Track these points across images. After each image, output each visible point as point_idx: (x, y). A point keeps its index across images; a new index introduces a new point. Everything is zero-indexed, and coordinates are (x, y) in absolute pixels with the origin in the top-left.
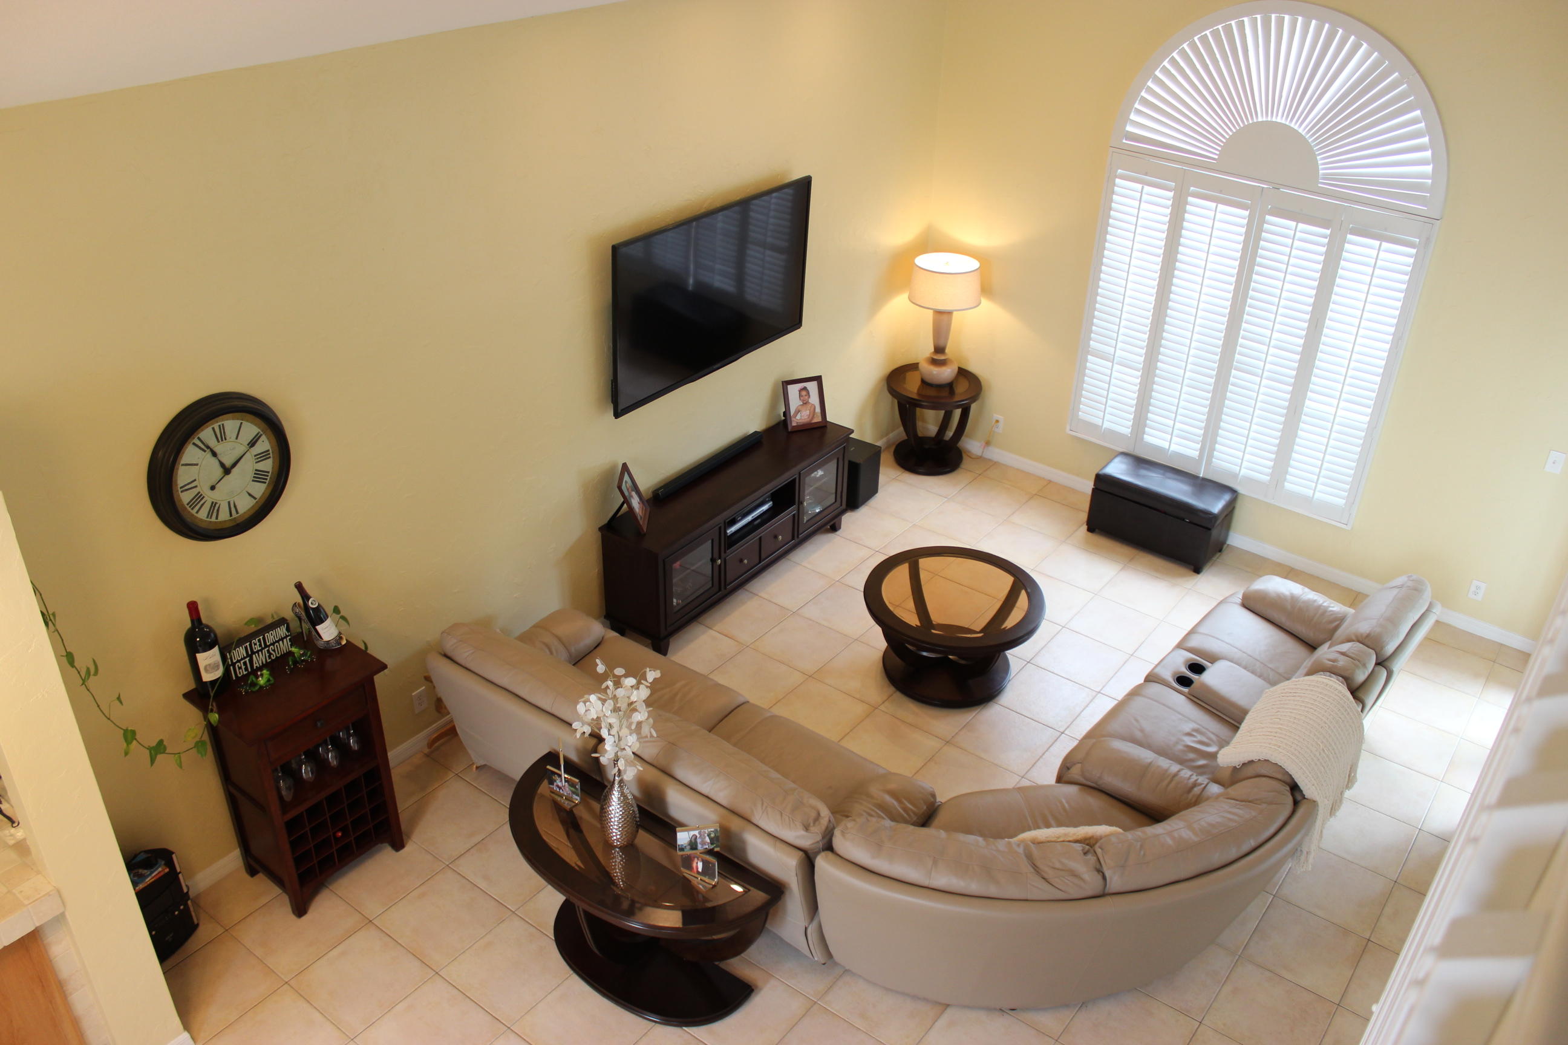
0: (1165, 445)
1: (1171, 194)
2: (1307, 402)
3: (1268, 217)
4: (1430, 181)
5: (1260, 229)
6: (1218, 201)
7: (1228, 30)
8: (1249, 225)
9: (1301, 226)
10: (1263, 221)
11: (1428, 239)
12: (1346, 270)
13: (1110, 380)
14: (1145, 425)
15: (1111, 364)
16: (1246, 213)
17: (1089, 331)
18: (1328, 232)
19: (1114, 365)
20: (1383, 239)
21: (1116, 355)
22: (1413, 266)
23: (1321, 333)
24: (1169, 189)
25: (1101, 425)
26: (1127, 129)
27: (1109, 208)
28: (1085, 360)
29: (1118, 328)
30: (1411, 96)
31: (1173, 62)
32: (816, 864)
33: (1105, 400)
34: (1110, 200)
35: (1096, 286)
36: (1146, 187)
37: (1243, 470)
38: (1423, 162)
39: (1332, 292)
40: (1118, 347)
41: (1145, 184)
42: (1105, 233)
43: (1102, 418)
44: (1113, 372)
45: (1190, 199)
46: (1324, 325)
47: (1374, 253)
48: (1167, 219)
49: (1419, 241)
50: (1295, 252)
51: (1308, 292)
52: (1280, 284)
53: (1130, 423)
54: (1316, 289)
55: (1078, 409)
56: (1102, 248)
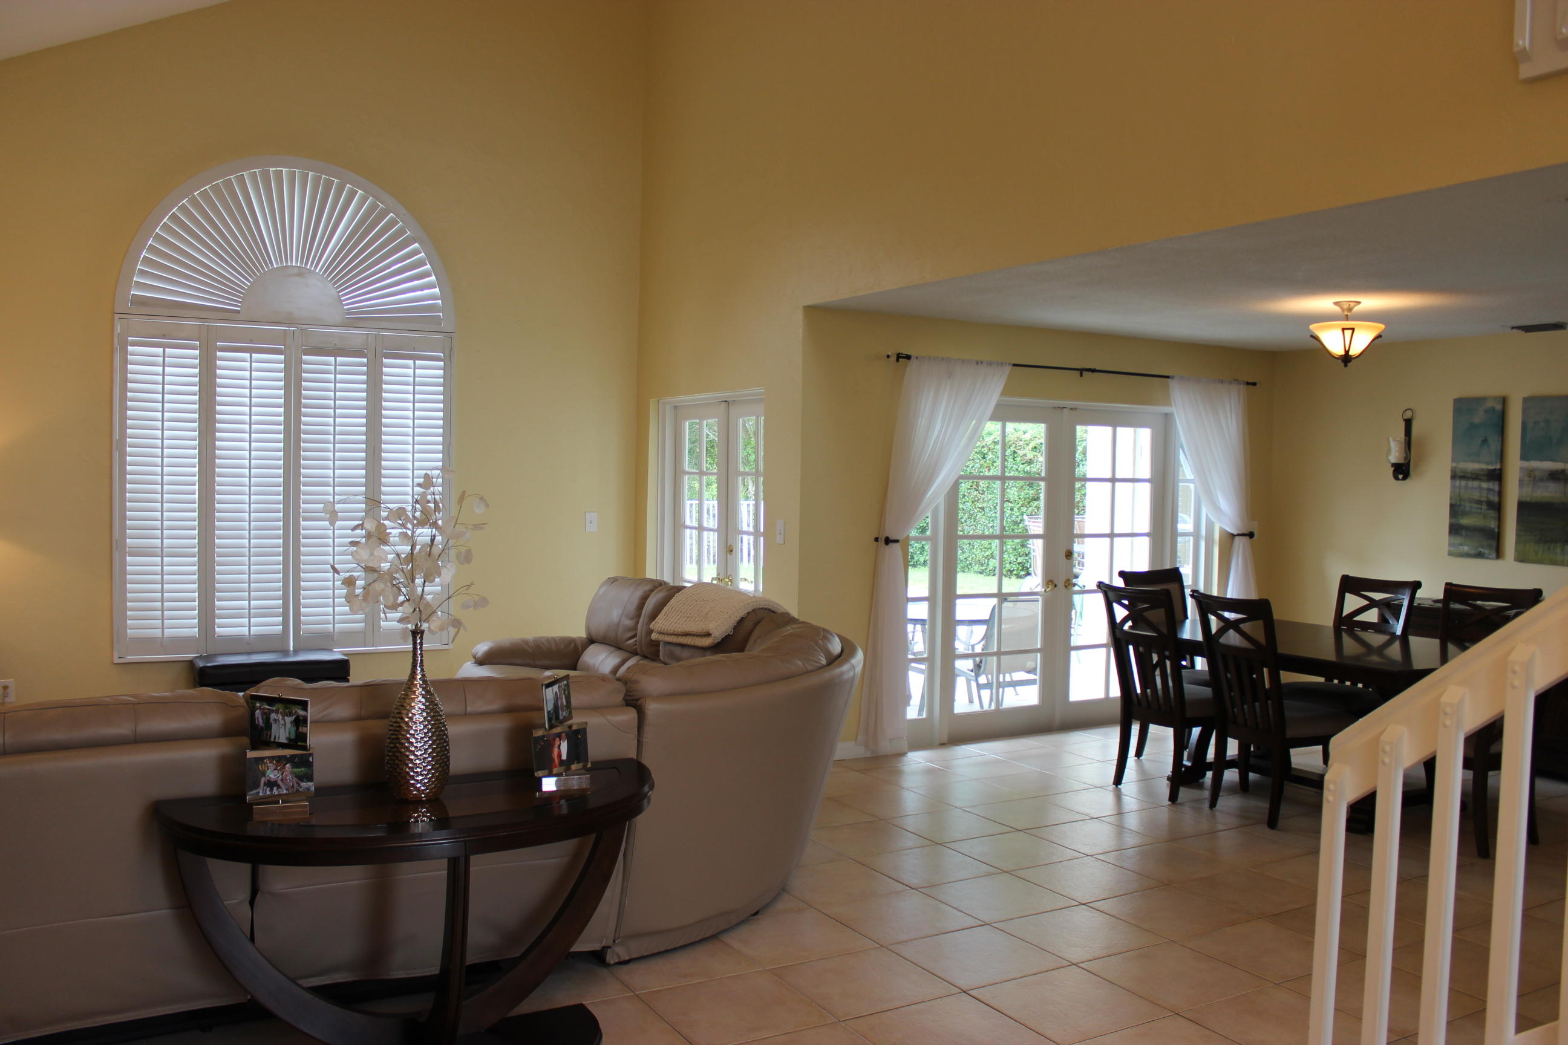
0: (245, 631)
1: (197, 352)
3: (305, 357)
4: (440, 301)
5: (299, 371)
6: (251, 351)
7: (228, 184)
8: (287, 370)
9: (339, 359)
10: (300, 362)
11: (451, 350)
12: (389, 391)
13: (162, 577)
14: (214, 617)
15: (160, 558)
16: (282, 357)
17: (124, 528)
18: (365, 360)
19: (165, 559)
20: (414, 358)
21: (164, 546)
22: (444, 377)
23: (380, 459)
24: (194, 348)
25: (160, 635)
26: (132, 293)
27: (125, 381)
28: (124, 564)
29: (159, 514)
30: (407, 232)
31: (174, 217)
32: (646, 711)
33: (159, 604)
34: (125, 371)
35: (123, 472)
36: (167, 350)
37: (336, 625)
38: (431, 286)
39: (381, 416)
40: (164, 536)
41: (164, 346)
42: (124, 409)
43: (161, 627)
44: (165, 568)
45: (219, 354)
46: (380, 450)
47: (411, 371)
48: (197, 379)
49: (444, 355)
50: (338, 385)
51: (359, 422)
52: (331, 420)
53: (196, 621)
54: (366, 418)
55: (125, 626)
56: (124, 427)
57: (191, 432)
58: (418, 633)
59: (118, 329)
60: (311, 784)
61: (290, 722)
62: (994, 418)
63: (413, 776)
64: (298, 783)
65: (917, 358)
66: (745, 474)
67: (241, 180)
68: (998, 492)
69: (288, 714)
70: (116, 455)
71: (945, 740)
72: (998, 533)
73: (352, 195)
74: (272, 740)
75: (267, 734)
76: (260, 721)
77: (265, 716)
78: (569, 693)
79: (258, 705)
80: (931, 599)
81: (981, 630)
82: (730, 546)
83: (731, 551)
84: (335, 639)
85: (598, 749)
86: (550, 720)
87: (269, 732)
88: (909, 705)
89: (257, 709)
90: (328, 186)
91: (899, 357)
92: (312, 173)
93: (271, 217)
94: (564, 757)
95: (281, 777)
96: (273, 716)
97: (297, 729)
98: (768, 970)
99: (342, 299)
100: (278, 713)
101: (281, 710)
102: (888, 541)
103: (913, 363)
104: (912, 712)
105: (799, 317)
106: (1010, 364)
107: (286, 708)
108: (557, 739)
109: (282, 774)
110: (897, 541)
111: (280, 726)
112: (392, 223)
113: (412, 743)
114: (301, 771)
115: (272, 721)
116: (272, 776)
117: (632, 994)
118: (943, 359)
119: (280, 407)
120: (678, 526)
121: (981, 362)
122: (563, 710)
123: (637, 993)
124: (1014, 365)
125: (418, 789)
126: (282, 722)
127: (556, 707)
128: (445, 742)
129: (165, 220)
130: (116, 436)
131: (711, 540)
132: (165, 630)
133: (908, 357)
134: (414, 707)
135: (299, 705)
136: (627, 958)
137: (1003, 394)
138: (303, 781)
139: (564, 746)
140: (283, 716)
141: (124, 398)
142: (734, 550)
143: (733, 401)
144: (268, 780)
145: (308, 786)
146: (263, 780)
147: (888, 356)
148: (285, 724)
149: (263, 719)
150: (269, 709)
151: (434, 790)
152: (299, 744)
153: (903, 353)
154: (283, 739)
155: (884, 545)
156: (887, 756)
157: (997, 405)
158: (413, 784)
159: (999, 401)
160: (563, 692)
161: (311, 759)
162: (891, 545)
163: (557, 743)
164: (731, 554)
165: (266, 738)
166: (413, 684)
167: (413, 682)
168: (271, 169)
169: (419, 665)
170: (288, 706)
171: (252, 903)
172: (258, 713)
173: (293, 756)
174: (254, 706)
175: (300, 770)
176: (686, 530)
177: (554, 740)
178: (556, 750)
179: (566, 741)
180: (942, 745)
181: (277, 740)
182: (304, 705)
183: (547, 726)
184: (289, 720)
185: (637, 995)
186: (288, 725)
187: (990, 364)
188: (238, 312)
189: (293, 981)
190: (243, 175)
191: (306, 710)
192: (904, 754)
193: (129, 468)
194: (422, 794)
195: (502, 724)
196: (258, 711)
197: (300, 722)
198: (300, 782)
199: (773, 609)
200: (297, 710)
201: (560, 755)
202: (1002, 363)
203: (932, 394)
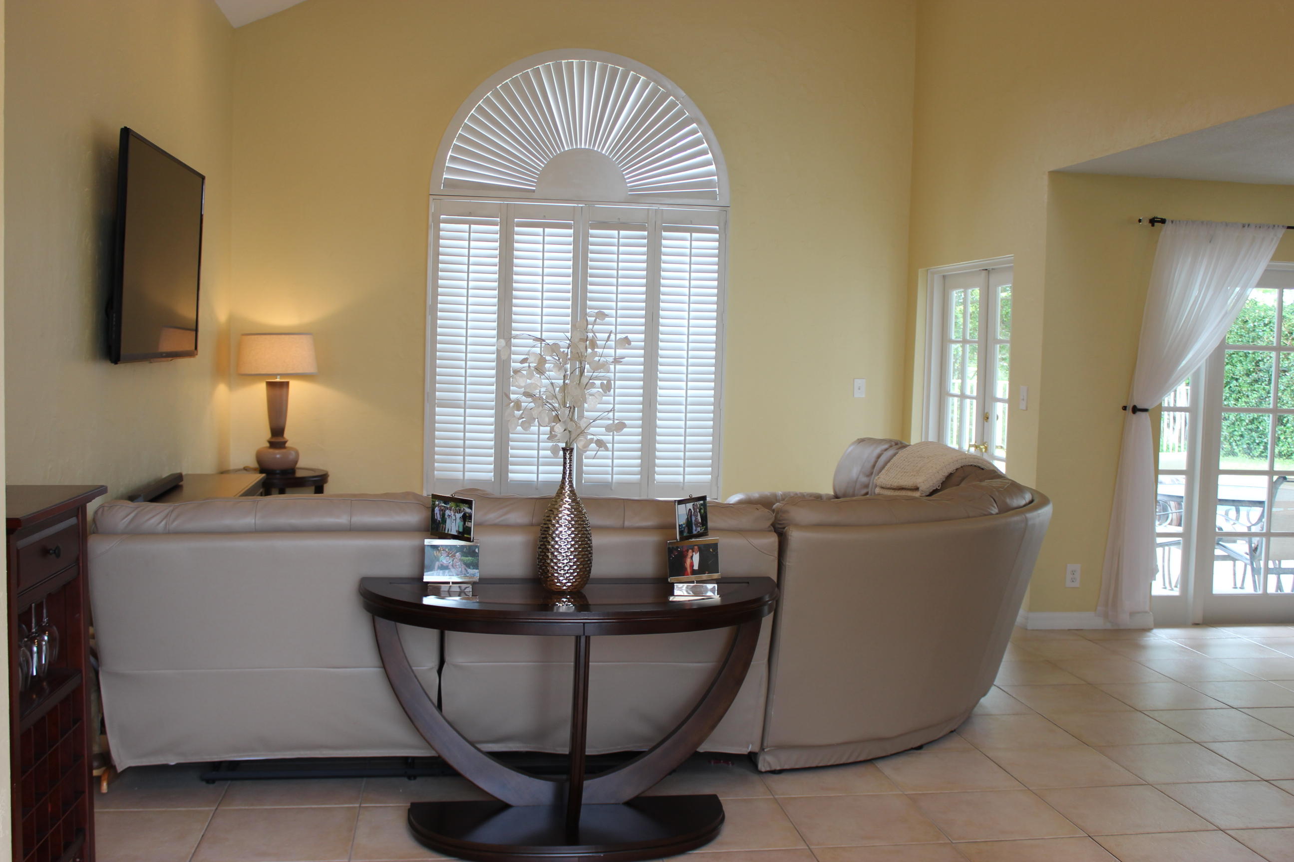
1: (498, 228)
2: (660, 392)
3: (591, 231)
4: (716, 178)
5: (586, 243)
6: (544, 226)
7: (526, 77)
8: (575, 243)
9: (622, 232)
10: (587, 235)
11: (726, 223)
12: (667, 262)
13: (465, 427)
14: (507, 463)
15: (463, 410)
16: (571, 231)
17: (434, 382)
18: (646, 233)
19: (467, 410)
20: (691, 231)
21: (467, 399)
22: (719, 248)
23: (658, 324)
24: (495, 224)
25: (461, 477)
26: (444, 176)
27: (438, 254)
28: (434, 414)
29: (463, 370)
30: (686, 114)
31: (480, 110)
32: (789, 538)
33: (462, 450)
34: (437, 246)
35: (435, 334)
36: (472, 226)
37: (614, 476)
38: (707, 163)
39: (659, 285)
40: (467, 390)
41: (470, 223)
42: (436, 278)
43: (462, 470)
44: (467, 418)
45: (517, 229)
46: (658, 316)
47: (687, 243)
48: (497, 252)
49: (719, 228)
50: (621, 256)
51: (639, 291)
52: (614, 288)
53: (492, 466)
54: (646, 286)
55: (433, 469)
56: (436, 294)
57: (491, 298)
58: (567, 450)
59: (432, 210)
60: (476, 571)
61: (459, 517)
62: (1263, 283)
63: (557, 570)
64: (465, 569)
65: (1172, 222)
66: (1001, 342)
67: (537, 73)
68: (1273, 360)
69: (458, 511)
70: (429, 318)
71: (1199, 619)
72: (1271, 406)
73: (635, 80)
74: (446, 532)
75: (443, 527)
76: (438, 517)
77: (442, 513)
78: (705, 512)
79: (437, 503)
80: (1188, 473)
81: (1256, 512)
82: (987, 413)
83: (988, 418)
84: (613, 488)
85: (728, 564)
86: (681, 532)
87: (444, 525)
88: (1155, 580)
89: (436, 506)
90: (614, 73)
91: (1153, 221)
92: (600, 63)
93: (563, 106)
94: (696, 567)
95: (452, 563)
96: (448, 512)
97: (465, 524)
98: (906, 795)
99: (626, 177)
100: (451, 510)
101: (453, 508)
102: (1135, 410)
103: (1168, 227)
104: (1158, 588)
105: (1045, 182)
106: (1283, 226)
107: (457, 506)
108: (690, 551)
109: (453, 561)
110: (1145, 410)
111: (453, 521)
112: (672, 105)
113: (557, 542)
114: (469, 559)
115: (446, 516)
116: (444, 561)
117: (772, 797)
118: (1202, 223)
119: (569, 276)
120: (943, 394)
121: (1249, 225)
122: (697, 526)
123: (776, 797)
124: (1289, 228)
125: (559, 581)
126: (454, 518)
127: (689, 523)
128: (590, 547)
129: (472, 112)
130: (429, 302)
131: (971, 409)
132: (466, 473)
133: (1163, 221)
134: (561, 512)
135: (466, 504)
136: (778, 768)
137: (1274, 258)
138: (469, 568)
139: (696, 558)
140: (455, 513)
141: (436, 270)
142: (990, 417)
143: (992, 269)
144: (441, 564)
145: (474, 573)
146: (437, 564)
147: (1140, 221)
148: (456, 520)
149: (440, 514)
150: (444, 507)
151: (575, 584)
152: (465, 536)
153: (1158, 217)
154: (454, 532)
155: (1132, 414)
156: (1129, 630)
157: (1266, 271)
158: (557, 577)
159: (1268, 266)
160: (698, 510)
161: (477, 550)
162: (1139, 413)
163: (690, 554)
164: (987, 421)
165: (442, 530)
166: (561, 493)
167: (562, 491)
168: (563, 61)
169: (567, 477)
170: (458, 504)
171: (440, 672)
172: (437, 509)
173: (462, 547)
174: (434, 504)
175: (467, 558)
176: (948, 398)
177: (687, 551)
178: (688, 561)
179: (698, 553)
180: (1196, 625)
181: (449, 533)
182: (469, 503)
183: (678, 538)
184: (459, 516)
185: (775, 799)
186: (458, 520)
187: (1259, 226)
188: (533, 191)
189: (472, 744)
190: (538, 68)
191: (471, 508)
192: (1149, 630)
193: (439, 330)
194: (564, 586)
195: (652, 539)
196: (437, 508)
197: (466, 518)
198: (467, 569)
199: (983, 467)
200: (464, 508)
201: (692, 565)
202: (1274, 226)
203: (1190, 259)
